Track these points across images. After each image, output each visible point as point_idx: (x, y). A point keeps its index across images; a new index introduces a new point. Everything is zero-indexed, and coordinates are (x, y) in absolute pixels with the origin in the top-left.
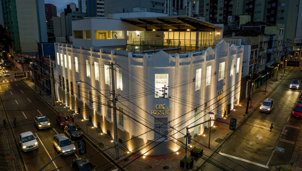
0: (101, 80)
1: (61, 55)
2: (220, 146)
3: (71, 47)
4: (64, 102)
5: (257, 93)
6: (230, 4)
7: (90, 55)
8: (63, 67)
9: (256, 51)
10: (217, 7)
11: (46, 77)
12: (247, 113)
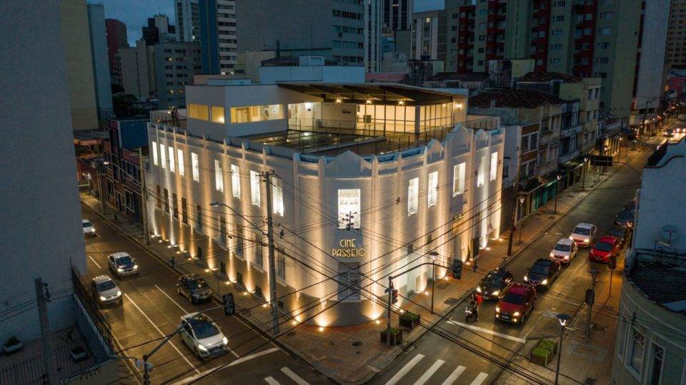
0: (244, 197)
1: (162, 147)
2: (452, 311)
3: (184, 134)
4: (168, 237)
5: (538, 217)
6: (499, 28)
7: (222, 151)
8: (166, 170)
9: (534, 137)
10: (473, 34)
11: (125, 188)
12: (509, 253)
